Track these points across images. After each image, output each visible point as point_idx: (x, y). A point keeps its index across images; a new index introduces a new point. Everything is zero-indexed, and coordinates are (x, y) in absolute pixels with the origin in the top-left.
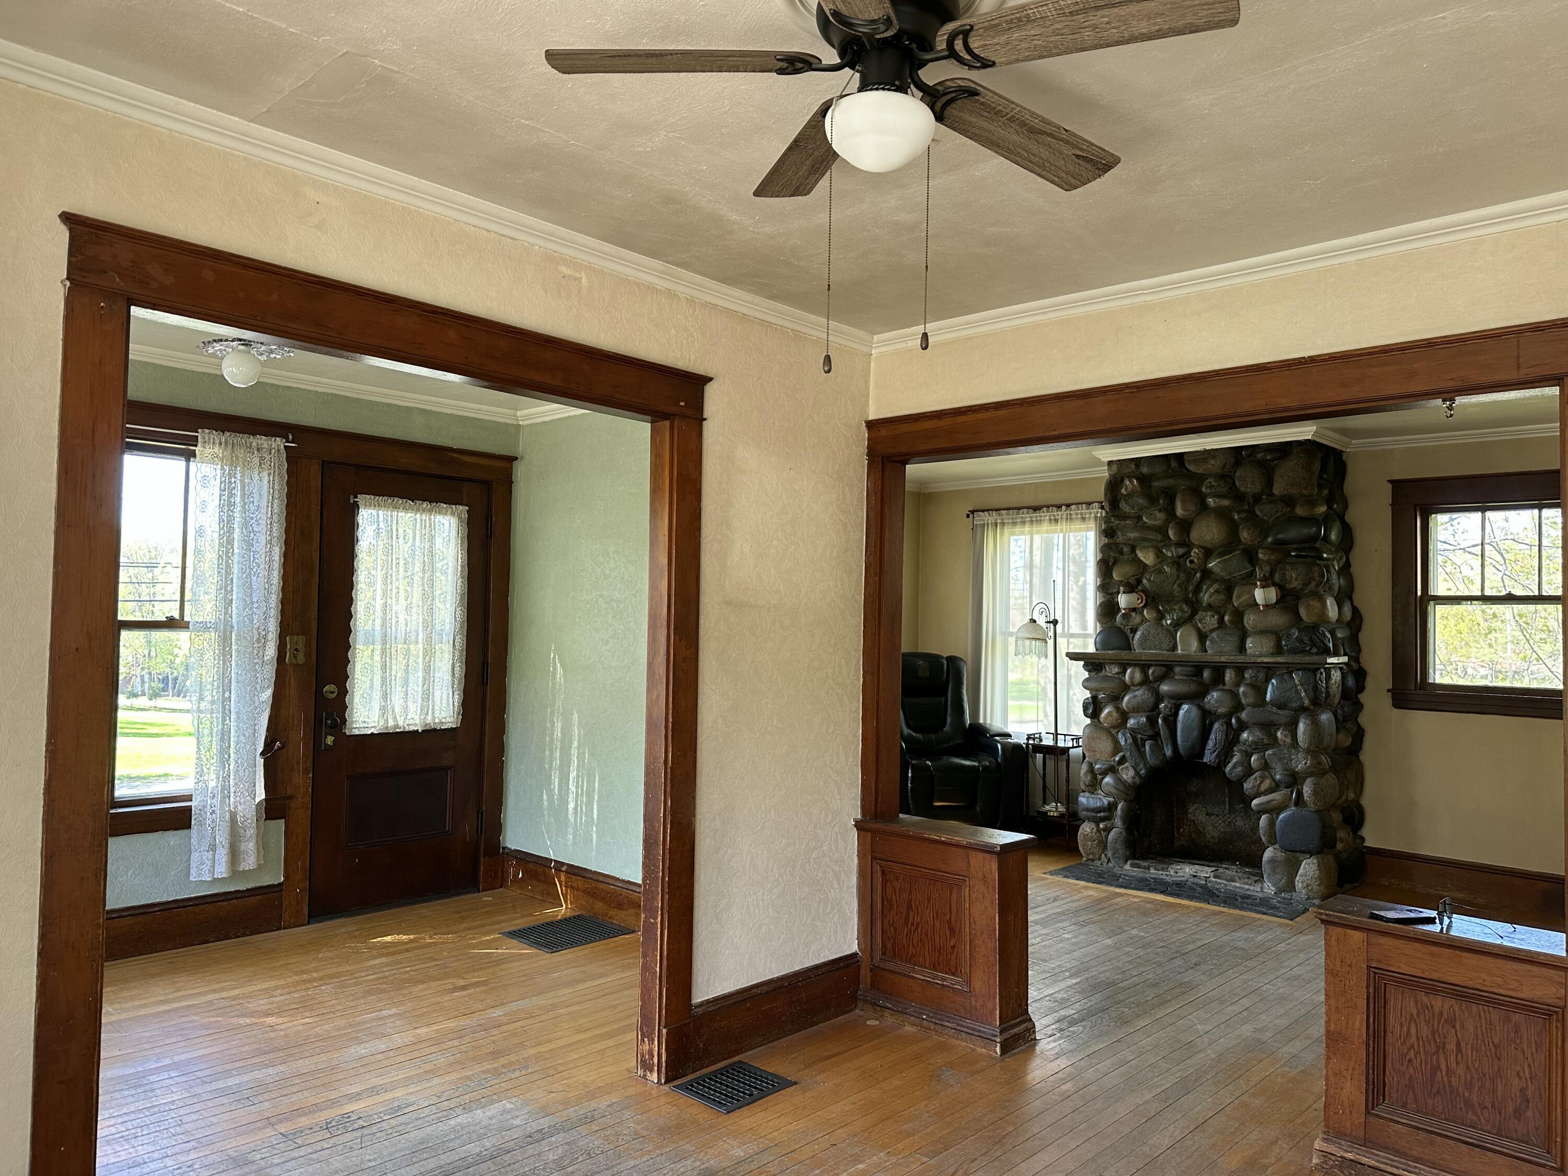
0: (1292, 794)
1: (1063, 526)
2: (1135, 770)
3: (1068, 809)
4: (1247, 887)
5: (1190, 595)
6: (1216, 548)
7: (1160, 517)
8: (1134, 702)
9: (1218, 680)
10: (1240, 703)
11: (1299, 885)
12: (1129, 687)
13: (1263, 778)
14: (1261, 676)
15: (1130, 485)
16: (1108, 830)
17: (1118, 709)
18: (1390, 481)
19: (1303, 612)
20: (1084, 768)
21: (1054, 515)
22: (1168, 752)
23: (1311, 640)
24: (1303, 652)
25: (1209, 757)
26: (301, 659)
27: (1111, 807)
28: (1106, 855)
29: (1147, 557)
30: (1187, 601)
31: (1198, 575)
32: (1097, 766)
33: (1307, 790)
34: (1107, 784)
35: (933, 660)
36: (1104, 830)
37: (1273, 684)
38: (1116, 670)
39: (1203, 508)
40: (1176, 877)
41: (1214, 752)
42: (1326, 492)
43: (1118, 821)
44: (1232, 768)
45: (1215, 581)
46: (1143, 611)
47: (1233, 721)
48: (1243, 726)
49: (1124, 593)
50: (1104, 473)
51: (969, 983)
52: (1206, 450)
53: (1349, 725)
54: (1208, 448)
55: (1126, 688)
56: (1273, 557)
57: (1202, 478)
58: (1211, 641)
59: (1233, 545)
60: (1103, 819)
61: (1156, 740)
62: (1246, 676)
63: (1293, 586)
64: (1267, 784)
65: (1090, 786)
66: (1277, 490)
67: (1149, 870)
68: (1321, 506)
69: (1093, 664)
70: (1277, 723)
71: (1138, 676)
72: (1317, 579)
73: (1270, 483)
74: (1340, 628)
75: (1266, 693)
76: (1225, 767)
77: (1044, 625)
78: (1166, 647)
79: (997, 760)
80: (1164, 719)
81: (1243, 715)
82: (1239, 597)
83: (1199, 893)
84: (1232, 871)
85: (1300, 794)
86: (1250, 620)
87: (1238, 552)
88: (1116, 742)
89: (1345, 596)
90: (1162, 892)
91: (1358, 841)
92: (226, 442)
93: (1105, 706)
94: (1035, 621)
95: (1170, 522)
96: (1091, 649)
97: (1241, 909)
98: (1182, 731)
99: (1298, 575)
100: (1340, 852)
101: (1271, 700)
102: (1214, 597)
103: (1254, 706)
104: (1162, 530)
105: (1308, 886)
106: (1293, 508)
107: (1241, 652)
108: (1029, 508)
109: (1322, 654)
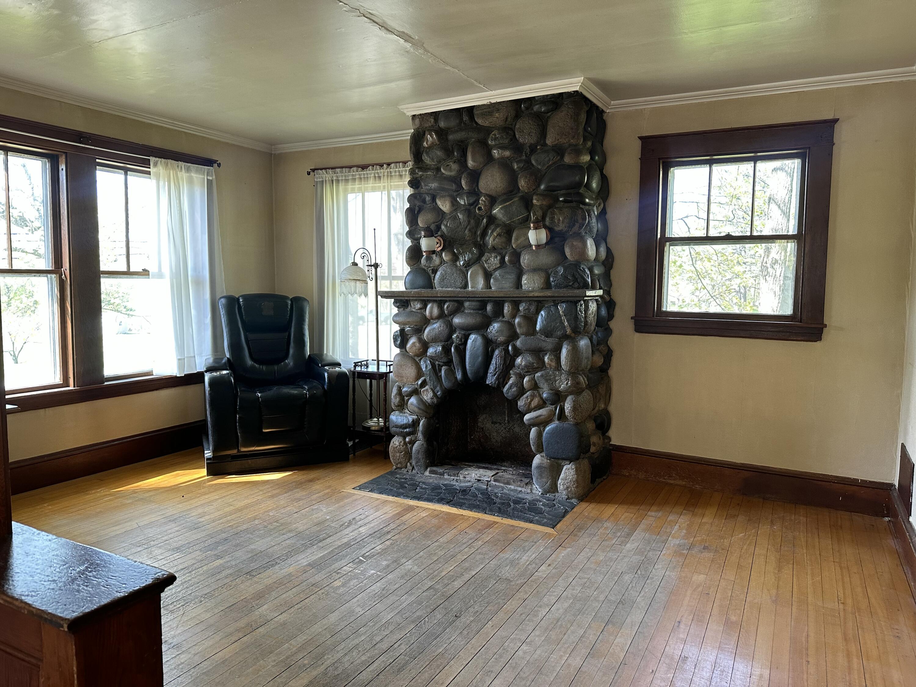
0: (556, 409)
1: (385, 182)
2: (433, 392)
3: (385, 423)
5: (479, 239)
6: (499, 196)
7: (455, 167)
8: (433, 334)
9: (498, 313)
10: (515, 332)
11: (560, 487)
12: (429, 320)
14: (533, 308)
15: (430, 139)
16: (412, 443)
17: (420, 340)
18: (641, 138)
19: (568, 252)
20: (395, 391)
21: (378, 173)
22: (459, 376)
23: (573, 276)
24: (566, 287)
27: (415, 423)
28: (411, 464)
29: (444, 205)
30: (476, 244)
31: (485, 220)
32: (404, 389)
33: (568, 406)
34: (412, 404)
35: (279, 300)
36: (410, 443)
37: (542, 315)
38: (418, 306)
39: (490, 159)
40: (465, 482)
41: (495, 375)
42: (589, 144)
43: (420, 435)
44: (509, 389)
45: (498, 226)
46: (442, 254)
49: (424, 237)
52: (492, 104)
53: (602, 347)
54: (493, 101)
55: (426, 321)
56: (544, 203)
57: (488, 131)
58: (494, 279)
59: (513, 193)
60: (409, 434)
61: (450, 366)
62: (521, 308)
63: (560, 228)
64: (536, 402)
65: (399, 406)
66: (549, 141)
67: (443, 475)
68: (585, 154)
69: (401, 300)
70: (545, 349)
71: (436, 311)
72: (580, 221)
73: (543, 134)
74: (597, 265)
75: (536, 324)
76: (504, 387)
77: (366, 268)
78: (458, 284)
79: (323, 388)
80: (456, 348)
81: (518, 343)
82: (517, 239)
83: (479, 501)
84: (508, 473)
85: (562, 410)
86: (525, 259)
87: (517, 199)
88: (419, 368)
89: (601, 238)
91: (606, 441)
93: (410, 338)
94: (356, 265)
95: (462, 173)
96: (400, 286)
98: (470, 358)
99: (565, 218)
100: (593, 453)
101: (540, 330)
102: (497, 240)
103: (527, 334)
104: (456, 180)
105: (568, 488)
106: (562, 157)
107: (518, 288)
108: (358, 166)
109: (583, 288)
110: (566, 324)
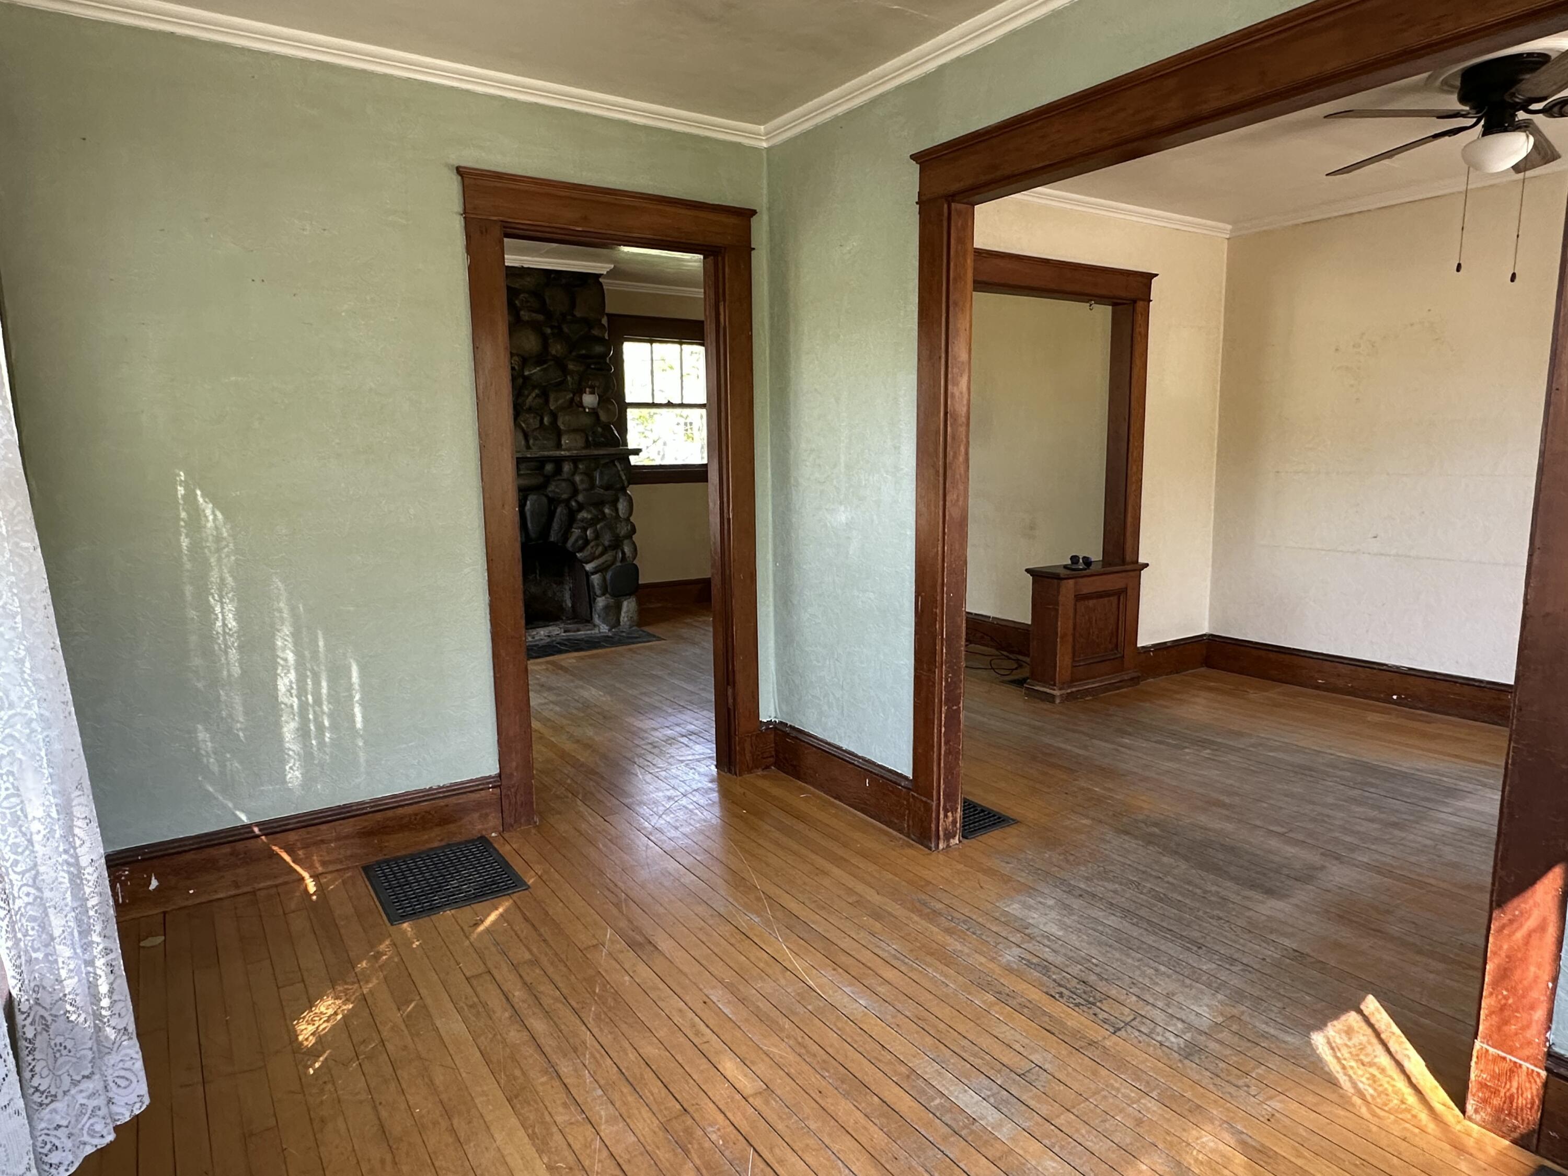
4: (589, 632)
9: (558, 470)
10: (576, 488)
11: (624, 620)
13: (597, 545)
14: (592, 466)
19: (602, 414)
25: (554, 537)
33: (627, 549)
40: (539, 641)
41: (558, 531)
44: (572, 543)
45: (534, 387)
47: (573, 504)
48: (581, 507)
52: (524, 267)
59: (547, 357)
62: (580, 466)
64: (600, 549)
73: (573, 305)
76: (567, 542)
81: (580, 498)
82: (555, 401)
85: (624, 553)
86: (565, 420)
87: (553, 363)
98: (532, 518)
101: (600, 483)
105: (630, 618)
106: (590, 329)
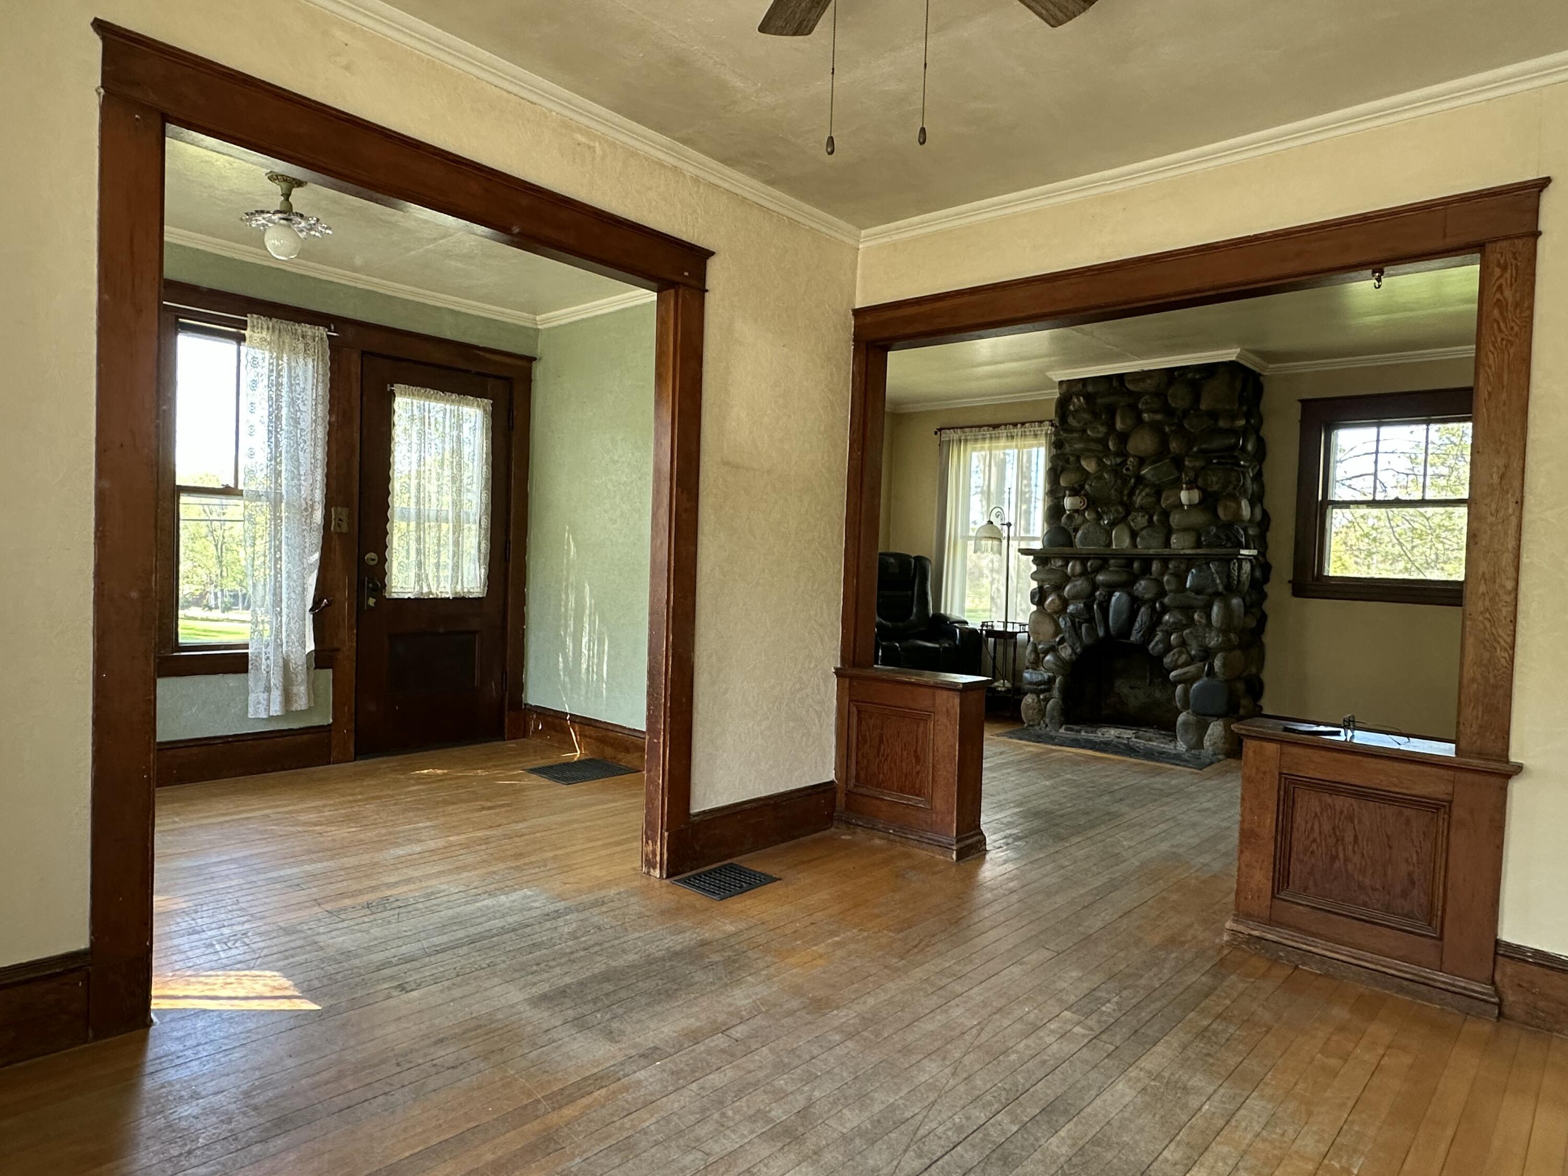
0: (1205, 666)
1: (1019, 442)
2: (1073, 649)
3: (1013, 684)
4: (1162, 745)
5: (1125, 498)
6: (1149, 457)
7: (1103, 429)
8: (1074, 591)
9: (1146, 570)
10: (1163, 589)
11: (1207, 743)
12: (1070, 577)
13: (1180, 653)
14: (1183, 567)
15: (1078, 402)
16: (1047, 700)
17: (1060, 597)
18: (1301, 401)
19: (1221, 512)
20: (1030, 648)
21: (1011, 433)
22: (1101, 633)
23: (1226, 535)
24: (1220, 546)
25: (1135, 637)
26: (345, 528)
27: (1051, 681)
28: (1044, 721)
29: (1089, 466)
30: (1122, 503)
31: (1133, 481)
32: (1040, 647)
33: (1217, 663)
34: (1048, 661)
35: (903, 559)
36: (1043, 700)
37: (1193, 573)
38: (1059, 563)
39: (1140, 421)
40: (1104, 738)
42: (1245, 408)
43: (1055, 693)
44: (1155, 646)
45: (1146, 486)
46: (1084, 513)
47: (1157, 605)
48: (1165, 609)
49: (1069, 496)
50: (1056, 394)
51: (931, 800)
52: (1143, 372)
53: (1254, 610)
54: (1146, 369)
55: (1067, 579)
56: (1197, 465)
57: (1138, 396)
58: (1141, 537)
60: (1043, 691)
61: (1091, 623)
62: (1170, 566)
63: (1213, 489)
64: (1184, 658)
65: (1033, 663)
66: (1203, 407)
67: (1080, 732)
68: (1241, 419)
69: (1041, 558)
70: (1195, 606)
71: (1078, 568)
72: (1235, 483)
73: (1197, 400)
74: (1251, 526)
75: (1186, 581)
77: (999, 527)
78: (1103, 543)
79: (955, 642)
80: (1099, 605)
81: (1166, 600)
82: (1167, 499)
83: (1122, 750)
84: (1150, 733)
85: (1211, 667)
86: (1175, 519)
87: (1167, 461)
88: (1057, 625)
89: (1257, 499)
90: (1091, 749)
91: (1257, 707)
92: (273, 327)
93: (1049, 595)
94: (992, 523)
95: (1110, 435)
96: (1038, 545)
97: (1158, 761)
98: (1113, 615)
99: (1218, 480)
101: (1191, 586)
102: (1145, 499)
103: (1176, 591)
104: (1103, 442)
105: (1215, 743)
106: (1216, 421)
107: (1166, 547)
108: (989, 426)
109: (1236, 547)
110: (1218, 581)
